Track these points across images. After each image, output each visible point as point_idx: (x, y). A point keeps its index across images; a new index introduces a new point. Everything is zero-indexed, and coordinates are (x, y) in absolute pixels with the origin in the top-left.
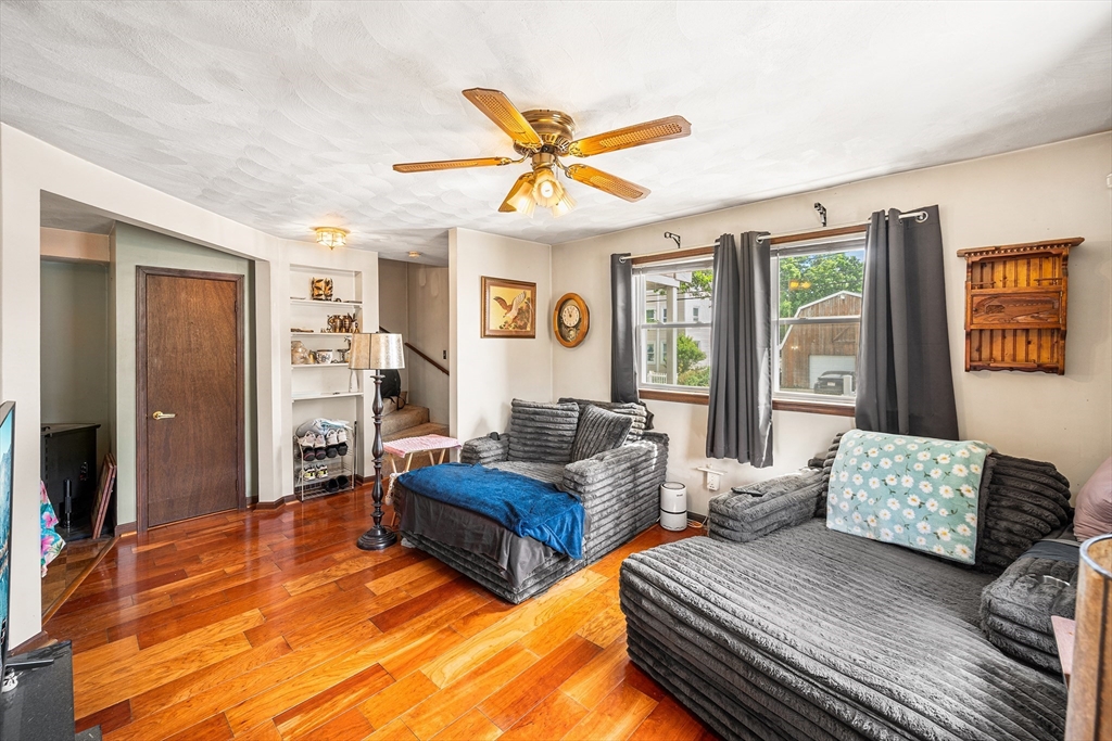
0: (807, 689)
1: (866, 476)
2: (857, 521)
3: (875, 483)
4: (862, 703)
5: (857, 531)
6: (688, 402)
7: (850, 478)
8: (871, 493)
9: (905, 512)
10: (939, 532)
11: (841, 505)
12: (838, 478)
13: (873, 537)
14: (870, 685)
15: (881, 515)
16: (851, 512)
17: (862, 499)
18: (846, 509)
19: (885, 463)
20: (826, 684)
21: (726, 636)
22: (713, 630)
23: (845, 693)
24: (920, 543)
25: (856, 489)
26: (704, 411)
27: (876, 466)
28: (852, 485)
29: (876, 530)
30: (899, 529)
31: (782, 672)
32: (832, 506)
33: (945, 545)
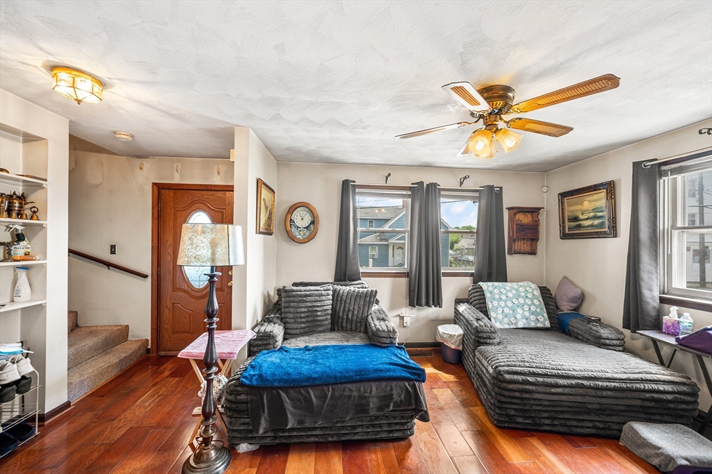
0: (624, 386)
1: (505, 302)
2: (506, 322)
3: (510, 304)
4: (645, 380)
5: (507, 326)
6: (391, 277)
7: (499, 303)
8: (510, 308)
9: (525, 313)
10: (539, 318)
11: (498, 317)
12: (493, 305)
13: (515, 327)
14: (639, 373)
15: (517, 317)
16: (503, 318)
17: (507, 312)
18: (501, 318)
19: (510, 295)
20: (630, 380)
21: (580, 382)
22: (574, 382)
23: (637, 380)
24: (533, 325)
25: (503, 308)
26: (404, 281)
27: (507, 297)
28: (501, 307)
29: (516, 324)
30: (524, 321)
31: (613, 384)
32: (494, 318)
33: (541, 322)
